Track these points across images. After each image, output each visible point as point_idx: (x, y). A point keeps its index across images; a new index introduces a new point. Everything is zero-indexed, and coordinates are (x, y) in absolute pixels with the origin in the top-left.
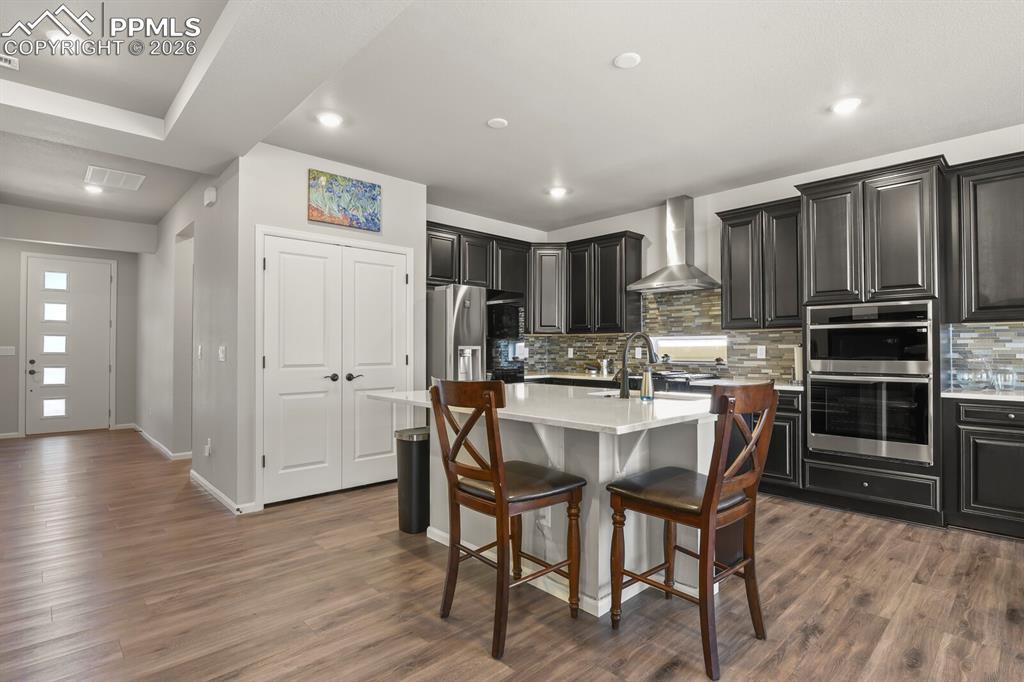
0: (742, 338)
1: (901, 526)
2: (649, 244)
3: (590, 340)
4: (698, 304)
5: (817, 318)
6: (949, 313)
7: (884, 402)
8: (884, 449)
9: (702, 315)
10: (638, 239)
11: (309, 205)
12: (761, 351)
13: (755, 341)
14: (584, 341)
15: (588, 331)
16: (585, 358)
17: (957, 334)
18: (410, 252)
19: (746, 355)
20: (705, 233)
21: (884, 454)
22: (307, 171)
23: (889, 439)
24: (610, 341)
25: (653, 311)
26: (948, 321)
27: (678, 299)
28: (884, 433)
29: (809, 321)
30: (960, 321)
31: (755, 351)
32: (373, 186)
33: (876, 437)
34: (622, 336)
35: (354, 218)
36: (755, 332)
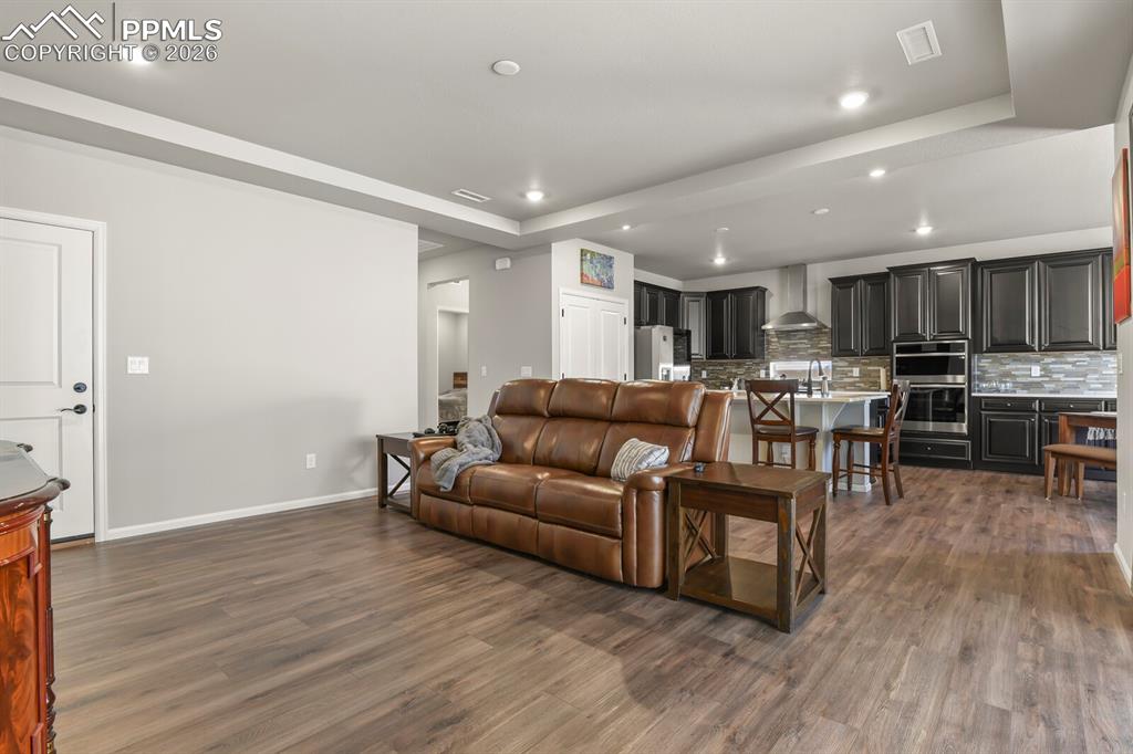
0: (842, 363)
1: (949, 471)
2: (772, 295)
3: (721, 365)
4: (810, 340)
5: (900, 350)
6: (976, 348)
7: (931, 400)
8: (931, 426)
9: (812, 347)
10: (763, 291)
11: (582, 274)
12: (856, 372)
13: (852, 365)
14: (717, 364)
15: (726, 358)
16: (717, 378)
17: (979, 360)
18: (626, 302)
19: (845, 374)
20: (816, 290)
21: (931, 430)
22: (579, 251)
23: (933, 421)
24: (739, 365)
25: (775, 344)
26: (975, 352)
27: (795, 336)
28: (931, 418)
29: (895, 351)
30: (982, 352)
31: (852, 371)
32: (611, 258)
33: (926, 420)
34: (749, 362)
35: (602, 281)
36: (852, 359)
